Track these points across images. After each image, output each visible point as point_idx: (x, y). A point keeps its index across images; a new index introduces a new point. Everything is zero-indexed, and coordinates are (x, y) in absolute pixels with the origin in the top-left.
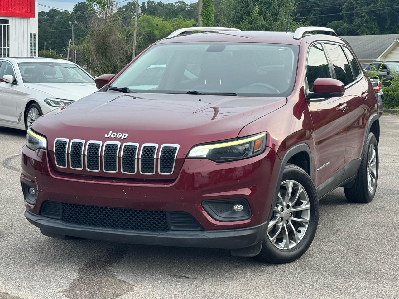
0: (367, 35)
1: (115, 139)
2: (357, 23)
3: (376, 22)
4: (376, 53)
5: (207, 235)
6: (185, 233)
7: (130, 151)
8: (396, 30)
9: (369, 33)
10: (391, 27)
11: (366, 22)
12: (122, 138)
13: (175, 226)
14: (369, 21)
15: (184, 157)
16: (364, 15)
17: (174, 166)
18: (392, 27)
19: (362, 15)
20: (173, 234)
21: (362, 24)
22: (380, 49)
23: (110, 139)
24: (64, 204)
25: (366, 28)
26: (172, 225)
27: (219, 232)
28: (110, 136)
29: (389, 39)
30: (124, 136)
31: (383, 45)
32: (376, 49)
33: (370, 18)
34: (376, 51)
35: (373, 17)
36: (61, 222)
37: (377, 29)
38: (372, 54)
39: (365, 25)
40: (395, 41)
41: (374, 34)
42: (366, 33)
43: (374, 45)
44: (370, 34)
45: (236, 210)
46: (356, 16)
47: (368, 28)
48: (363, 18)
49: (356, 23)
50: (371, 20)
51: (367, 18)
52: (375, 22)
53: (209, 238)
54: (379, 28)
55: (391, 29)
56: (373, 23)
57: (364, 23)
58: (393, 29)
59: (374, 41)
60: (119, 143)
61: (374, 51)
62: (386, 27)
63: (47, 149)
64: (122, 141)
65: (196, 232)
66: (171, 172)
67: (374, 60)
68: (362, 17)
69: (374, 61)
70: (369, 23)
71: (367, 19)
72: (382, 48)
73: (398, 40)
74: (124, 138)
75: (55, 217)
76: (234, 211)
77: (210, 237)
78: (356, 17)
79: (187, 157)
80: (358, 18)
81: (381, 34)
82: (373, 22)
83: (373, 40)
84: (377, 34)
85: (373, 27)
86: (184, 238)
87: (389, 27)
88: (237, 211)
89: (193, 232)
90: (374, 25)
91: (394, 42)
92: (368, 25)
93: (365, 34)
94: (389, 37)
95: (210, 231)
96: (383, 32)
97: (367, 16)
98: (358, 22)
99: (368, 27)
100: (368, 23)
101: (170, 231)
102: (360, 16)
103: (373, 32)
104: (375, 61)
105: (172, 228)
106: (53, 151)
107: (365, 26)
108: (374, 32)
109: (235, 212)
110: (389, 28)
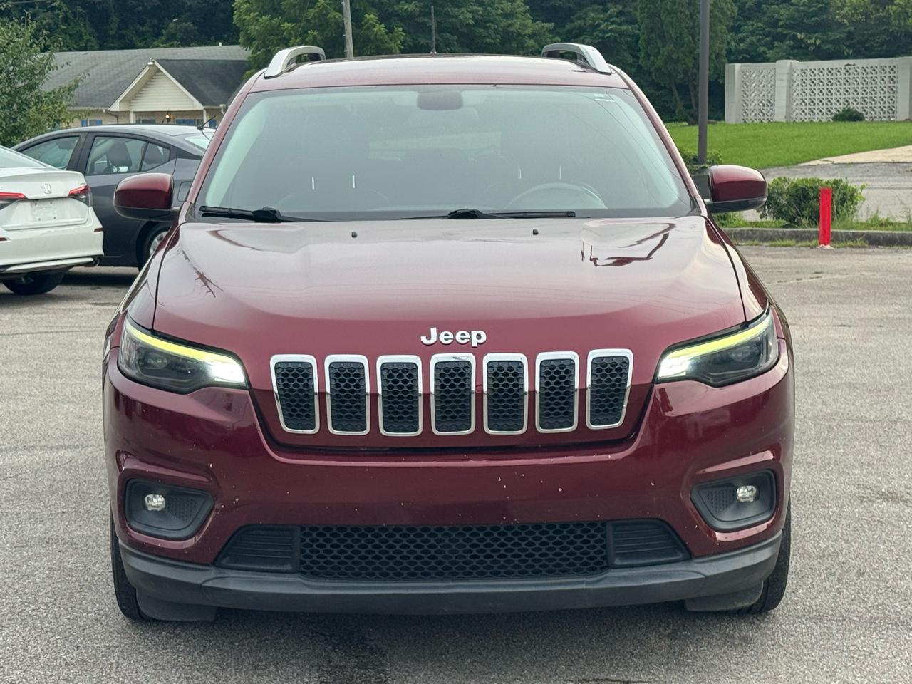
0: (70, 50)
1: (454, 347)
2: (44, 22)
3: (87, 21)
4: (105, 93)
5: (700, 570)
6: (651, 571)
7: (505, 377)
8: (134, 39)
9: (75, 47)
10: (120, 32)
11: (66, 20)
12: (474, 344)
13: (624, 556)
14: (72, 18)
15: (650, 380)
16: (59, 5)
17: (625, 406)
18: (124, 32)
19: (54, 4)
20: (625, 578)
21: (55, 26)
22: (112, 83)
23: (439, 347)
24: (307, 530)
25: (66, 34)
26: (617, 554)
27: (722, 559)
28: (435, 340)
29: (129, 60)
30: (477, 337)
31: (118, 74)
32: (103, 84)
33: (73, 13)
34: (105, 88)
35: (79, 9)
36: (297, 578)
37: (92, 38)
38: (96, 95)
39: (64, 27)
40: (150, 66)
41: (85, 49)
42: (68, 47)
43: (97, 74)
44: (77, 50)
45: (742, 501)
46: (39, 8)
47: (71, 35)
48: (57, 12)
49: (41, 23)
50: (75, 18)
51: (66, 13)
52: (85, 20)
53: (707, 577)
54: (96, 34)
55: (123, 37)
56: (82, 25)
57: (60, 23)
58: (126, 38)
59: (97, 65)
60: (469, 357)
61: (101, 89)
62: (112, 32)
63: (249, 386)
64: (480, 351)
65: (673, 565)
66: (617, 421)
67: (104, 109)
68: (53, 9)
69: (104, 111)
70: (72, 23)
71: (66, 15)
72: (117, 80)
73: (156, 63)
74: (478, 344)
75: (274, 568)
76: (739, 502)
77: (708, 574)
78: (41, 10)
79: (655, 380)
80: (47, 11)
81: (101, 48)
82: (81, 21)
83: (94, 63)
84: (92, 49)
85: (81, 32)
86: (654, 585)
87: (116, 33)
88: (745, 502)
89: (668, 565)
90: (84, 29)
91: (147, 68)
92: (70, 27)
93: (64, 49)
94: (127, 56)
95: (703, 560)
96: (105, 44)
97: (65, 8)
98: (47, 21)
99: (71, 33)
100: (69, 25)
101: (612, 570)
102: (49, 7)
103: (82, 44)
104: (106, 110)
105: (618, 562)
106: (272, 391)
107: (64, 29)
108: (86, 44)
109: (741, 505)
110: (117, 36)
